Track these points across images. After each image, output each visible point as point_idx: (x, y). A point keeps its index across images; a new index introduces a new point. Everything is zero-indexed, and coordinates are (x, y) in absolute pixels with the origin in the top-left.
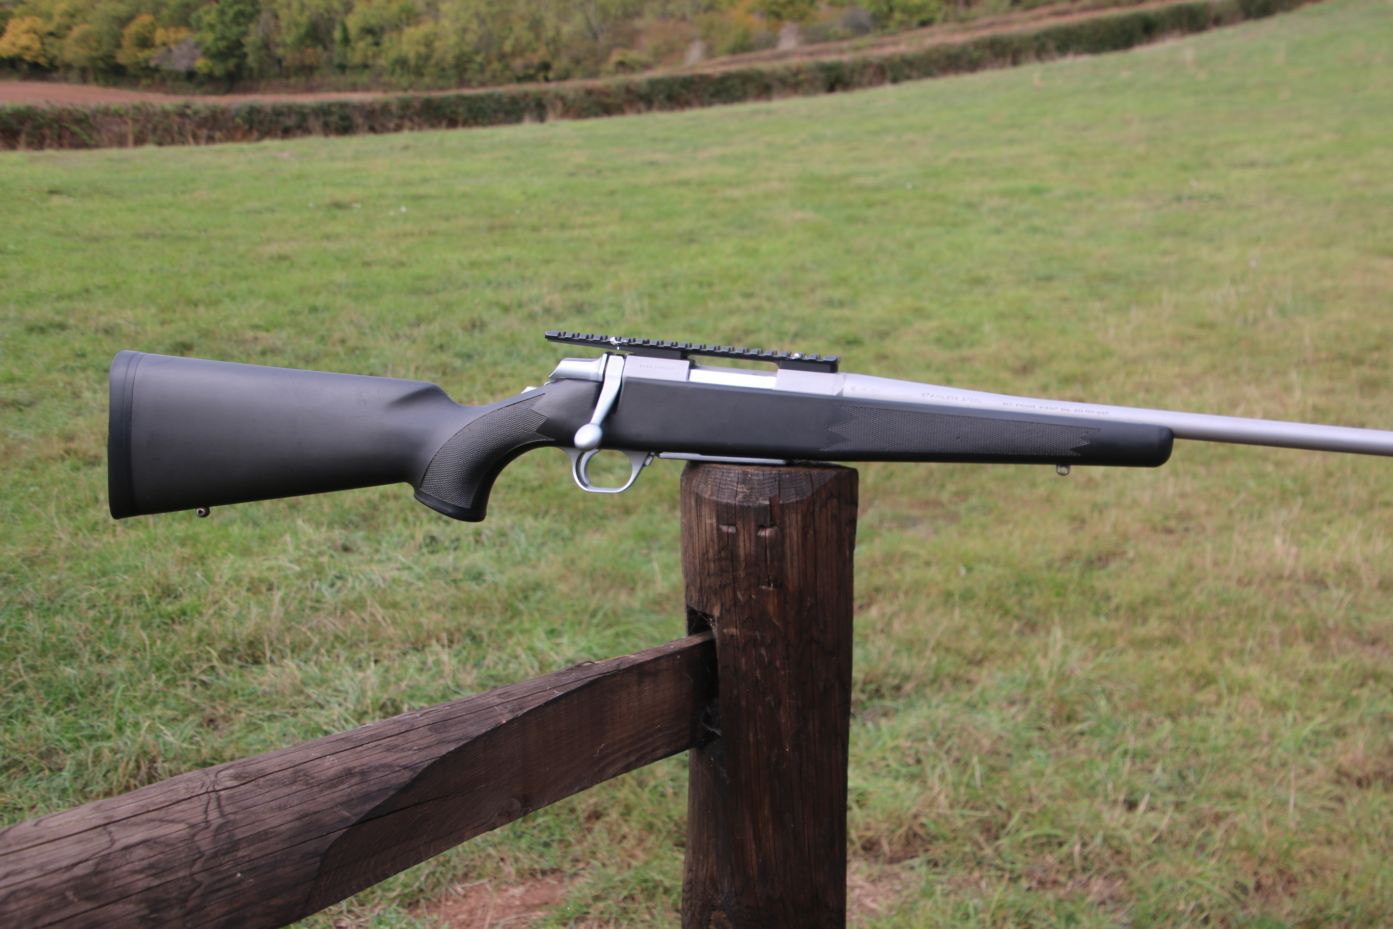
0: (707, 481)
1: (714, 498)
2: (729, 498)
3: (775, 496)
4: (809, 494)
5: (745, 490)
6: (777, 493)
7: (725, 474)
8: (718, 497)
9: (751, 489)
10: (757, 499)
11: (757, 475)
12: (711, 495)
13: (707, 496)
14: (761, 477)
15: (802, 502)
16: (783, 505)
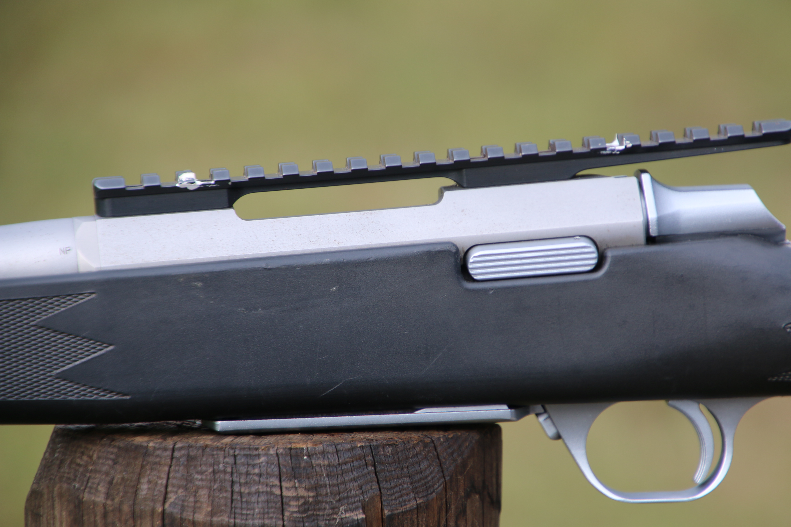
0: (189, 480)
1: (224, 519)
2: (264, 514)
3: (372, 499)
4: (439, 487)
5: (302, 492)
6: (377, 492)
7: (241, 460)
8: (233, 513)
9: (316, 488)
10: (335, 509)
11: (323, 453)
12: (212, 514)
13: (200, 517)
14: (334, 460)
15: (427, 506)
16: (391, 517)
